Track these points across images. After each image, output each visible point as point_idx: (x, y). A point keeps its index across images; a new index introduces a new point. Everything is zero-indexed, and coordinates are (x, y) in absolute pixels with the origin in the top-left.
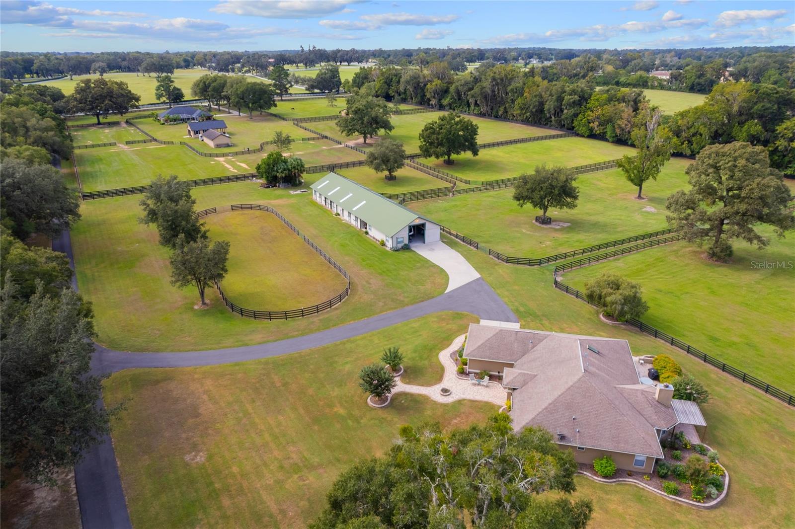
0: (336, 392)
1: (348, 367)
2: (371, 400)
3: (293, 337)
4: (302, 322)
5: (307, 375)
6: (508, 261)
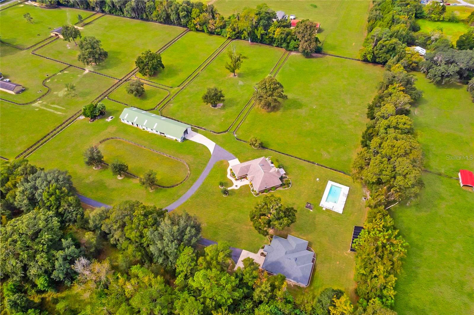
2: (224, 196)
6: (218, 133)
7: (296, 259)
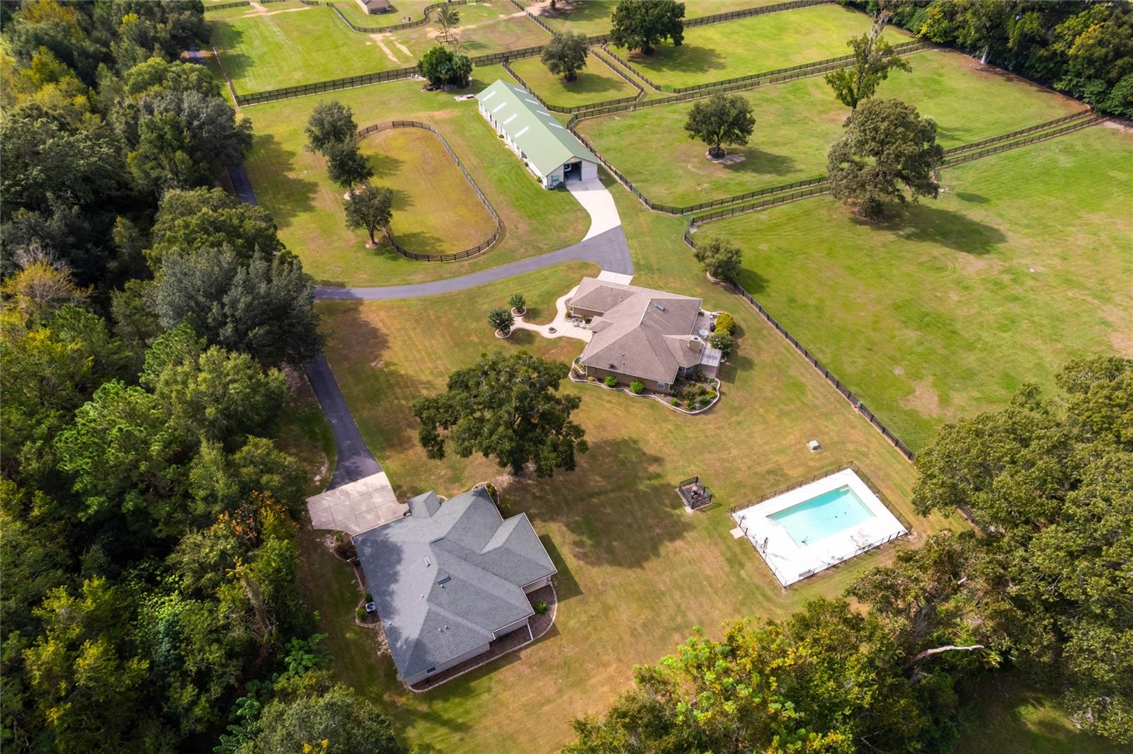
0: (474, 325)
1: (485, 306)
2: (498, 334)
3: (446, 278)
4: (454, 266)
5: (454, 311)
6: (653, 207)
7: (449, 579)
